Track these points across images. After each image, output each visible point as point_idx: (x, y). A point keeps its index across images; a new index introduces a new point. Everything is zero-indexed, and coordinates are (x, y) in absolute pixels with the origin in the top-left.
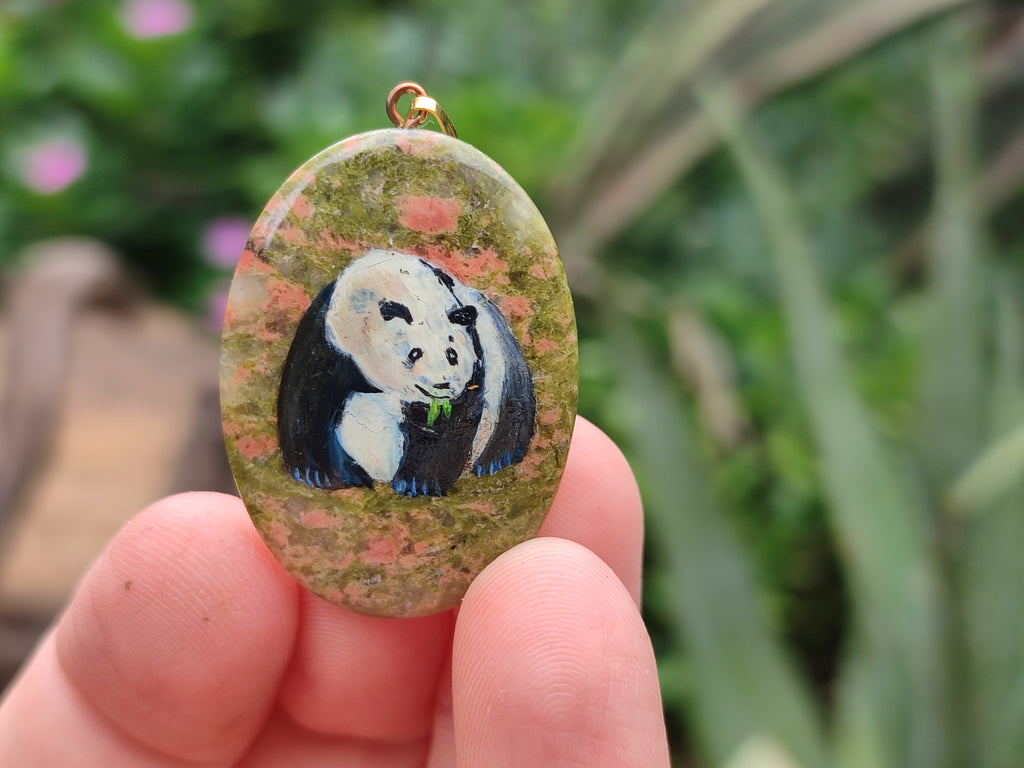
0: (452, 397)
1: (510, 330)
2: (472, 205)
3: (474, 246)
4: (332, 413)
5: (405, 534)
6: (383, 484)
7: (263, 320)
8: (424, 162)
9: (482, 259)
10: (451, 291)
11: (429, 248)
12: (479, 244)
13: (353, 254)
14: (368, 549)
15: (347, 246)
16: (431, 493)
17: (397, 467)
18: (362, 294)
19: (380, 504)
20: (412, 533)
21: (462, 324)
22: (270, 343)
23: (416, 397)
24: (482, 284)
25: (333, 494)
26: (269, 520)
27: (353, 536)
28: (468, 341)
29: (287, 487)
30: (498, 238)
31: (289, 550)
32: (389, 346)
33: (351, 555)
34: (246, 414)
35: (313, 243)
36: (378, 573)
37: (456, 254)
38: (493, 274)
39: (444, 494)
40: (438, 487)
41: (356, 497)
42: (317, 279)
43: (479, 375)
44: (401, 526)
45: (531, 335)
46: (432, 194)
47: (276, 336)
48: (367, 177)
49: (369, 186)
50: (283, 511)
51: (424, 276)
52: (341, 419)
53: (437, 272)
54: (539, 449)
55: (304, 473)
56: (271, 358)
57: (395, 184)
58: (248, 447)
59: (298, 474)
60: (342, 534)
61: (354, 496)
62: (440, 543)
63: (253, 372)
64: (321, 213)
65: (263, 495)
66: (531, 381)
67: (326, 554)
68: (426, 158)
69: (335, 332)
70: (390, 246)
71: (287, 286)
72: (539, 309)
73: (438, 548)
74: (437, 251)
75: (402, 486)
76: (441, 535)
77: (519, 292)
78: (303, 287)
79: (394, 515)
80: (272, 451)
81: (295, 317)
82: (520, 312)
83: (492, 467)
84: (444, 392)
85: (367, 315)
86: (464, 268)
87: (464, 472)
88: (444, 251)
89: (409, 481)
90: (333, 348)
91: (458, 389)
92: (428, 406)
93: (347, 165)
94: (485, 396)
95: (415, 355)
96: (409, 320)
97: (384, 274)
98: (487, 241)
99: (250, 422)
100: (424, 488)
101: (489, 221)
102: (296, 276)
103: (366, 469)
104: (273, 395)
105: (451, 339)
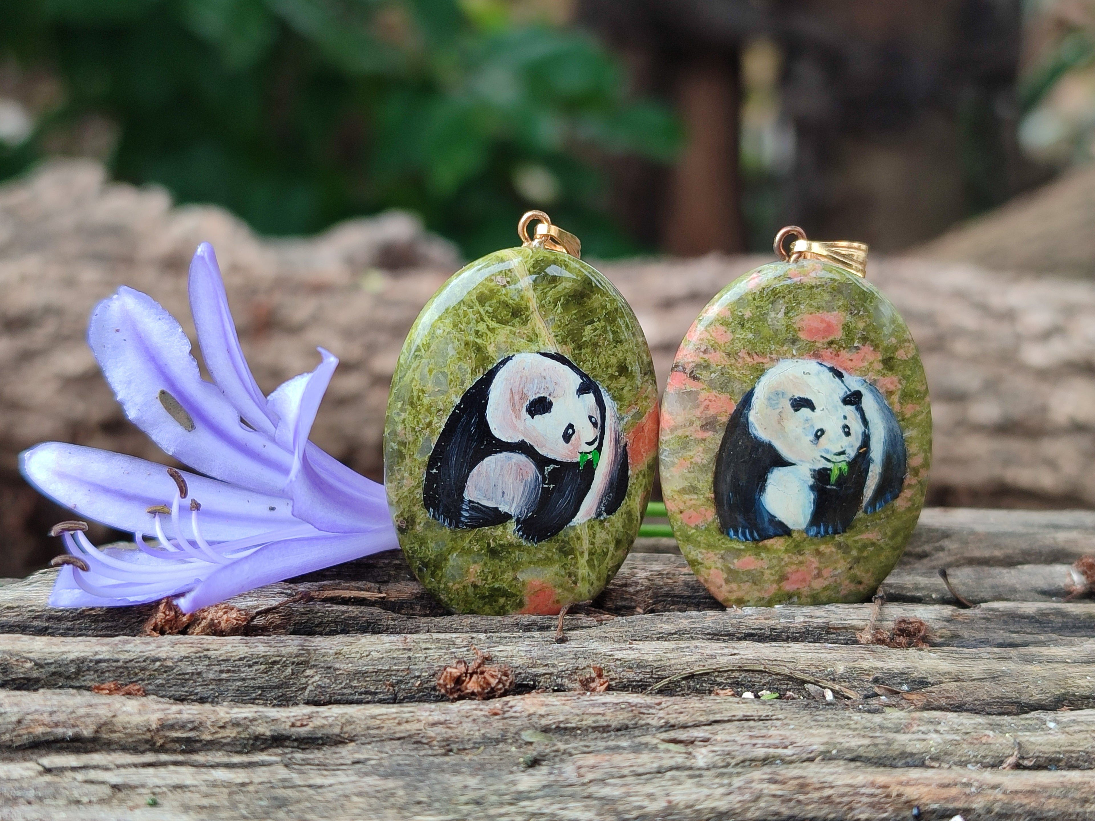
0: (848, 460)
1: (886, 403)
2: (851, 313)
3: (856, 345)
4: (758, 486)
5: (816, 564)
6: (799, 531)
7: (698, 424)
8: (812, 287)
9: (862, 353)
10: (843, 381)
11: (823, 352)
12: (858, 342)
13: (766, 366)
14: (788, 579)
15: (761, 360)
16: (836, 532)
17: (809, 517)
18: (777, 394)
19: (796, 546)
20: (820, 562)
21: (852, 404)
22: (704, 440)
23: (822, 464)
24: (864, 372)
25: (761, 544)
26: (710, 568)
27: (776, 572)
28: (857, 417)
29: (723, 543)
30: (872, 335)
31: (725, 588)
32: (799, 430)
33: (775, 586)
34: (688, 494)
35: (733, 361)
36: (794, 595)
37: (843, 352)
38: (871, 363)
39: (844, 531)
40: (840, 528)
41: (779, 543)
42: (739, 388)
43: (866, 441)
44: (813, 559)
45: (901, 403)
46: (821, 311)
47: (709, 435)
48: (770, 306)
49: (773, 313)
50: (720, 560)
51: (821, 374)
52: (765, 489)
53: (832, 369)
54: (910, 486)
55: (738, 532)
56: (706, 451)
57: (793, 308)
58: (690, 518)
59: (732, 533)
60: (768, 572)
61: (777, 544)
62: (842, 566)
63: (691, 463)
64: (738, 338)
65: (703, 551)
66: (902, 437)
67: (755, 587)
68: (813, 284)
69: (756, 426)
70: (794, 356)
71: (716, 397)
72: (904, 382)
73: (840, 571)
74: (829, 353)
75: (813, 531)
76: (842, 561)
77: (890, 373)
78: (728, 395)
79: (807, 552)
80: (710, 519)
81: (724, 419)
82: (891, 388)
83: (878, 506)
84: (842, 457)
85: (781, 410)
86: (850, 362)
87: (858, 513)
88: (834, 353)
89: (819, 527)
90: (756, 438)
91: (852, 453)
92: (830, 470)
93: (754, 299)
94: (871, 455)
95: (820, 434)
96: (813, 408)
97: (791, 377)
98: (864, 339)
99: (691, 500)
100: (830, 530)
101: (864, 324)
102: (722, 389)
103: (786, 523)
104: (710, 477)
105: (845, 418)
